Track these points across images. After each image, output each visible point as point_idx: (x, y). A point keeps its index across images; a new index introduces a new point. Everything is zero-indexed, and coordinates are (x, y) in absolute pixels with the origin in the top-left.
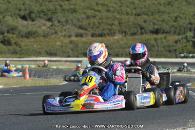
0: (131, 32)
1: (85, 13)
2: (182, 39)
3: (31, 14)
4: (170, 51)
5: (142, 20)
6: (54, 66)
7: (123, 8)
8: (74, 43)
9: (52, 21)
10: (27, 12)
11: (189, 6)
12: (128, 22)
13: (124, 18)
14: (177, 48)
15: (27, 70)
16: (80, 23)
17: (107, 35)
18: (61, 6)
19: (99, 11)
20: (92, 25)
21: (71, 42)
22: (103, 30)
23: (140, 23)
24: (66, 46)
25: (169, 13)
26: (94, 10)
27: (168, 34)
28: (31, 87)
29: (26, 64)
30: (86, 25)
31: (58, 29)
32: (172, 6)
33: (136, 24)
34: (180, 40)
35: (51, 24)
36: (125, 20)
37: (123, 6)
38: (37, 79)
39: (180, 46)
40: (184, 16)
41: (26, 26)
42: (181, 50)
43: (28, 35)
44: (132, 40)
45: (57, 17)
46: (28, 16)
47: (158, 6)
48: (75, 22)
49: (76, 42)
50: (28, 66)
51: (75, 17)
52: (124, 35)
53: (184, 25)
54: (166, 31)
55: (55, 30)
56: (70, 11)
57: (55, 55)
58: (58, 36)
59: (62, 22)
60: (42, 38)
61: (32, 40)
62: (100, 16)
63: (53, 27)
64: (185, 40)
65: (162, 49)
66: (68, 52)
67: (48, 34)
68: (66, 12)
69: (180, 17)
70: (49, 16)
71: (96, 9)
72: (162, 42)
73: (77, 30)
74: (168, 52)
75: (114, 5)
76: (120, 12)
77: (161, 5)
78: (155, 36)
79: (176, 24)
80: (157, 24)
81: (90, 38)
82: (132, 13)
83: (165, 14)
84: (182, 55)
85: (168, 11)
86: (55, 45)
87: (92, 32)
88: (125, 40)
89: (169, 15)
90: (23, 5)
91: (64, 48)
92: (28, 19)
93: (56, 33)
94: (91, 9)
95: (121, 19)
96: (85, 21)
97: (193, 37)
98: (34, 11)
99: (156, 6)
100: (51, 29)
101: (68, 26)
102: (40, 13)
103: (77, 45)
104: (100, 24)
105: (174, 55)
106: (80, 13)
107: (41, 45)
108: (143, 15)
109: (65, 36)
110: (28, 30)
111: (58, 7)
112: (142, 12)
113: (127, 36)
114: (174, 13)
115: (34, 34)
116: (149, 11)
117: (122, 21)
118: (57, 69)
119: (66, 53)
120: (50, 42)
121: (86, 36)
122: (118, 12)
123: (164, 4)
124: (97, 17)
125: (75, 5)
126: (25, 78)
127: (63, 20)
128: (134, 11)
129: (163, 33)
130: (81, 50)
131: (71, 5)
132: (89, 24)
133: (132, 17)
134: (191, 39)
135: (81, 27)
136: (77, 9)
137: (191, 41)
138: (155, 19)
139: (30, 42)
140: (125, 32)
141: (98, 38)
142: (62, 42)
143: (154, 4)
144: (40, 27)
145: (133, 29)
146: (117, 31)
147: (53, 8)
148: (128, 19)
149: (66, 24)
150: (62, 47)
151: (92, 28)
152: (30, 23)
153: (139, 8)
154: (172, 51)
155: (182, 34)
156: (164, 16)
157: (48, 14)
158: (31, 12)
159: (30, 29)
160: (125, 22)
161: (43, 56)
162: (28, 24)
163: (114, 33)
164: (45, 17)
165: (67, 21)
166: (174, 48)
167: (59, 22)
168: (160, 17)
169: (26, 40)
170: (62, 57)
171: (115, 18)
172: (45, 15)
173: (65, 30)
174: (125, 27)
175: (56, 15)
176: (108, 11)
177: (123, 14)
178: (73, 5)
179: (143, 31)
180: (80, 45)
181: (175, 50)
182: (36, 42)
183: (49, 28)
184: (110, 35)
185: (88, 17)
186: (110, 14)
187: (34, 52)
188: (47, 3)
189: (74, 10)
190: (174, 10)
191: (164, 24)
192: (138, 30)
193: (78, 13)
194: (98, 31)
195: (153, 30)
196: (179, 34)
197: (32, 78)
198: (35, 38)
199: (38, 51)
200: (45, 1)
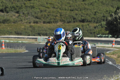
0: (67, 21)
1: (40, 9)
2: (99, 25)
3: (7, 8)
4: (91, 33)
5: (75, 14)
6: (20, 41)
7: (63, 6)
8: (33, 27)
9: (19, 13)
10: (4, 7)
11: (104, 5)
12: (66, 14)
13: (64, 12)
14: (95, 31)
15: (3, 43)
16: (37, 15)
17: (52, 22)
18: (25, 4)
19: (48, 8)
20: (44, 16)
21: (31, 26)
22: (51, 19)
23: (73, 16)
24: (27, 29)
25: (91, 10)
26: (45, 7)
27: (90, 23)
28: (6, 53)
29: (3, 40)
30: (40, 16)
31: (23, 18)
32: (93, 5)
33: (70, 16)
34: (97, 27)
35: (18, 15)
36: (64, 13)
37: (63, 5)
38: (9, 48)
39: (97, 30)
40: (100, 12)
41: (3, 16)
42: (98, 33)
43: (4, 21)
44: (68, 26)
45: (22, 11)
46: (4, 10)
47: (85, 5)
48: (33, 14)
49: (33, 26)
50: (4, 41)
51: (33, 11)
52: (63, 22)
53: (100, 17)
54: (89, 20)
55: (21, 19)
56: (30, 7)
57: (21, 34)
58: (22, 23)
59: (25, 14)
60: (13, 24)
61: (6, 25)
62: (49, 11)
63: (20, 17)
64: (100, 27)
65: (86, 32)
66: (29, 33)
67: (16, 21)
68: (28, 8)
69: (98, 12)
70: (18, 10)
71: (46, 6)
72: (86, 27)
73: (35, 19)
74: (90, 34)
75: (57, 4)
76: (61, 8)
77: (86, 5)
78: (82, 24)
79: (95, 16)
80: (83, 17)
81: (42, 24)
82: (68, 9)
83: (89, 10)
84: (99, 36)
85: (90, 9)
86: (21, 28)
87: (44, 20)
88: (64, 26)
89: (91, 11)
90: (2, 3)
91: (26, 30)
92: (4, 12)
93: (21, 20)
94: (44, 6)
95: (62, 13)
96: (39, 13)
97: (105, 25)
98: (8, 7)
99: (83, 5)
100: (18, 18)
101: (29, 17)
102: (11, 8)
103: (34, 28)
104: (48, 15)
105: (94, 36)
106: (36, 8)
107: (12, 28)
108: (75, 11)
109: (27, 22)
110: (4, 19)
111: (23, 5)
112: (75, 9)
113: (65, 23)
114: (94, 10)
115: (8, 21)
116: (79, 8)
117: (62, 14)
118: (22, 43)
119: (27, 33)
120: (18, 26)
121: (40, 23)
122: (60, 9)
123: (88, 4)
124: (47, 11)
125: (33, 3)
126: (2, 48)
127: (26, 12)
128: (70, 8)
129: (87, 22)
130: (37, 31)
131: (31, 3)
132: (42, 15)
133: (68, 11)
134: (104, 26)
135: (37, 17)
136: (35, 6)
137: (104, 27)
138: (82, 13)
139: (5, 26)
140: (64, 21)
141: (47, 24)
142: (25, 26)
143: (82, 4)
144: (12, 17)
145: (69, 19)
146: (59, 20)
147: (20, 5)
148: (66, 13)
149: (28, 15)
150: (25, 29)
151: (44, 18)
152: (6, 14)
153: (73, 6)
154: (93, 33)
155: (99, 23)
156: (88, 11)
157: (16, 9)
158: (6, 7)
159: (5, 18)
160: (64, 15)
161: (13, 35)
162: (4, 15)
163: (57, 21)
164: (15, 10)
165: (28, 13)
166: (94, 31)
167: (23, 14)
168: (85, 12)
169: (3, 25)
170: (25, 35)
171: (58, 12)
172: (15, 9)
173: (27, 19)
174: (64, 17)
175: (22, 9)
176: (54, 7)
177: (63, 10)
178: (32, 3)
179: (75, 20)
180: (36, 28)
181: (94, 32)
182: (9, 26)
183: (17, 17)
184: (55, 22)
185: (41, 11)
186: (55, 10)
187: (7, 32)
188: (16, 2)
189: (33, 6)
190: (94, 8)
191: (88, 16)
192: (72, 19)
193: (35, 9)
194: (48, 20)
195: (81, 20)
196: (97, 23)
197: (6, 48)
198: (8, 23)
199: (10, 31)
200: (15, 1)
